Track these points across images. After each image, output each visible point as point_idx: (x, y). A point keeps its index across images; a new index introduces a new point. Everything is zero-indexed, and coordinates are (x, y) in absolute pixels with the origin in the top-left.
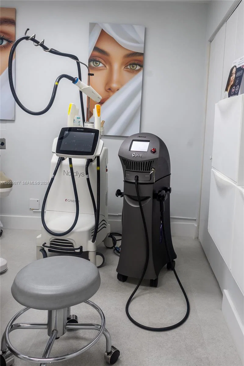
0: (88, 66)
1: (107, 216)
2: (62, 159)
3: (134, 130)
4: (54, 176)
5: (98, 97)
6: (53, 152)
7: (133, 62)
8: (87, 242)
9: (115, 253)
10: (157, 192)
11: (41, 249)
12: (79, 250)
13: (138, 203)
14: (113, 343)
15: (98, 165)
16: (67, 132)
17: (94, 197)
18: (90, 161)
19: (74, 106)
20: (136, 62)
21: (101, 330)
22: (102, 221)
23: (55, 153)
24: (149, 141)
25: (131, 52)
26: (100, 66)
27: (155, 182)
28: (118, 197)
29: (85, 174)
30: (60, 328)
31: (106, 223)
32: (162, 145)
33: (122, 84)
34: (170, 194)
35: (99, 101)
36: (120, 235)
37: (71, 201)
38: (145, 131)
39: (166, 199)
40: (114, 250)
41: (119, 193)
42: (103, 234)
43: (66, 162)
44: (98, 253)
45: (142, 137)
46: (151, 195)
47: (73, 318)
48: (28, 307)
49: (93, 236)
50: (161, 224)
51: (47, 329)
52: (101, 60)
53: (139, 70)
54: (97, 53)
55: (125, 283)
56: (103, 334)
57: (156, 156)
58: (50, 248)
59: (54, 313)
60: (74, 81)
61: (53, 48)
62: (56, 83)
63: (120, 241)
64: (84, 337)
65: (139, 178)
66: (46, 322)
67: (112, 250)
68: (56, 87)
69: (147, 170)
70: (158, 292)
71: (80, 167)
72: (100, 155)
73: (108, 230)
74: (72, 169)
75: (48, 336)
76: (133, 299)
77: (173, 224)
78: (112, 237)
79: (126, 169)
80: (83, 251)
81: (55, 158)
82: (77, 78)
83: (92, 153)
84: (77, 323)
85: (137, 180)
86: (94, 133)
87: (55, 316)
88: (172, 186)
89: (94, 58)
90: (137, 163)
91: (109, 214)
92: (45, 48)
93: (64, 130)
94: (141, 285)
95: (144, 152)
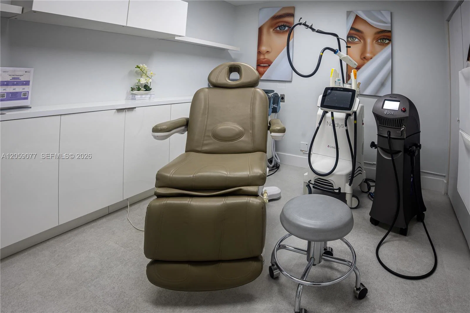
0: (346, 41)
1: (363, 164)
2: (325, 113)
3: (386, 91)
4: (319, 126)
5: (355, 64)
6: (318, 106)
7: (383, 37)
8: (345, 185)
9: (369, 197)
10: (408, 147)
11: (308, 184)
12: (338, 190)
13: (390, 155)
14: (362, 280)
15: (355, 119)
16: (330, 91)
17: (352, 145)
18: (348, 115)
19: (335, 71)
20: (385, 37)
21: (351, 267)
22: (358, 168)
23: (319, 107)
24: (399, 101)
25: (381, 30)
26: (355, 41)
27: (406, 138)
28: (372, 148)
29: (344, 126)
30: (317, 257)
31: (361, 170)
32: (412, 105)
33: (374, 54)
34: (420, 150)
35: (355, 67)
36: (373, 181)
37: (333, 147)
38: (396, 92)
39: (416, 154)
40: (368, 195)
41: (373, 145)
42: (359, 179)
43: (329, 115)
44: (354, 195)
45: (393, 97)
46: (402, 150)
47: (329, 250)
48: (291, 234)
49: (350, 180)
50: (412, 177)
51: (306, 255)
52: (356, 36)
53: (388, 44)
54: (353, 32)
55: (377, 226)
56: (353, 271)
57: (406, 114)
58: (314, 185)
59: (313, 243)
60: (335, 52)
61: (319, 29)
62: (321, 54)
63: (374, 187)
64: (337, 268)
65: (391, 134)
66: (306, 249)
67: (366, 195)
68: (321, 57)
69: (399, 127)
70: (407, 241)
71: (340, 119)
72: (357, 110)
73: (364, 176)
74: (333, 121)
75: (307, 260)
76: (384, 243)
77: (423, 177)
78: (367, 183)
79: (379, 125)
80: (342, 191)
81: (320, 112)
82: (337, 49)
83: (350, 108)
84: (333, 256)
85: (390, 135)
86: (352, 93)
87: (313, 246)
88: (421, 142)
89: (351, 35)
90: (389, 119)
91: (364, 162)
92: (313, 30)
93: (327, 89)
94: (392, 232)
95: (395, 111)
